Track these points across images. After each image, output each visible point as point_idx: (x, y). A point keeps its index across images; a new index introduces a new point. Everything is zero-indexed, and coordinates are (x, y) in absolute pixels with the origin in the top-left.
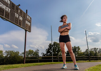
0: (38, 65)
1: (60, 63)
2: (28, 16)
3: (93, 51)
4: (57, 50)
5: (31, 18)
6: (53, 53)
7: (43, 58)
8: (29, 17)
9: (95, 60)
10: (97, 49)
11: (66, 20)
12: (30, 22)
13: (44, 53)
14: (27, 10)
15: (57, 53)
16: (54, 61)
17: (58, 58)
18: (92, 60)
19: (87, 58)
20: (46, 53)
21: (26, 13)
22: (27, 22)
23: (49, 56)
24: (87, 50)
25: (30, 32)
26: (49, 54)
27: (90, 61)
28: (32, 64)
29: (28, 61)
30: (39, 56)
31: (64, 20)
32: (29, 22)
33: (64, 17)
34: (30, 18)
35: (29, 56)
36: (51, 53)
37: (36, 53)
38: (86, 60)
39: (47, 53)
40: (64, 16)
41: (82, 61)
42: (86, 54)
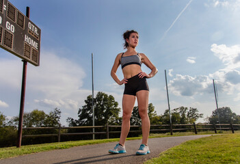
0: (56, 148)
1: (110, 141)
2: (32, 23)
3: (178, 113)
4: (104, 111)
5: (39, 31)
6: (95, 118)
7: (70, 130)
8: (35, 26)
9: (181, 131)
10: (186, 108)
11: (136, 43)
12: (37, 39)
13: (72, 119)
14: (28, 8)
15: (103, 118)
16: (98, 137)
17: (105, 131)
18: (175, 131)
19: (166, 127)
20: (78, 118)
21: (25, 14)
22: (27, 39)
23: (84, 125)
24: (167, 111)
25: (36, 65)
26: (86, 120)
27: (172, 134)
28: (40, 146)
29: (31, 138)
30: (62, 126)
31: (132, 40)
32: (35, 40)
33: (133, 34)
34: (36, 31)
35: (34, 126)
36: (90, 119)
37: (53, 120)
38: (164, 132)
39: (81, 119)
40: (133, 32)
41: (157, 135)
42: (165, 120)
